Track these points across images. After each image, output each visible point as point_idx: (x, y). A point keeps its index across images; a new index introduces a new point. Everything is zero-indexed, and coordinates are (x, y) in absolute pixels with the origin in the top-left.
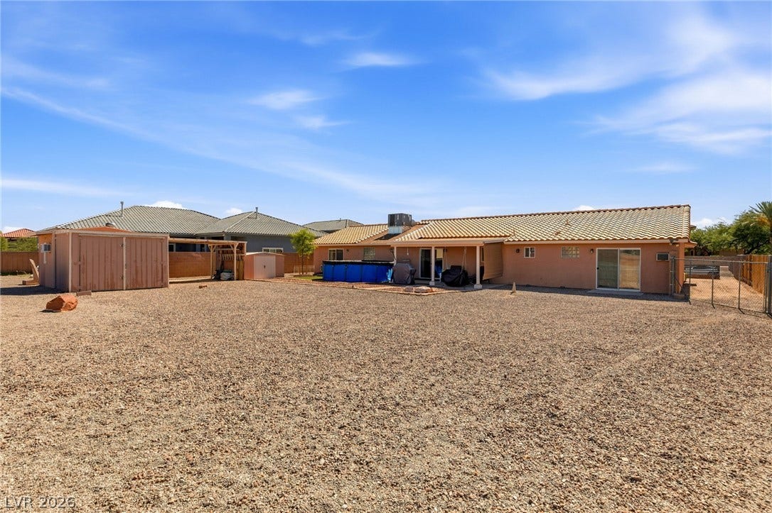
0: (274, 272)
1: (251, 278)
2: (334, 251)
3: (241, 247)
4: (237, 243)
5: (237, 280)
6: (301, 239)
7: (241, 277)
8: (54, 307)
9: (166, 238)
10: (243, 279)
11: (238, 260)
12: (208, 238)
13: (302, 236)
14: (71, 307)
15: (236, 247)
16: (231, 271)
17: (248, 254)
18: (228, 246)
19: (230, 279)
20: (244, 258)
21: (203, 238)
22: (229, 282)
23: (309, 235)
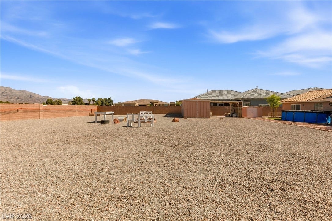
0: (257, 115)
1: (246, 117)
2: (295, 105)
3: (241, 104)
4: (239, 102)
5: (239, 117)
6: (272, 100)
7: (241, 116)
8: (174, 121)
9: (210, 101)
10: (242, 117)
11: (239, 109)
12: (235, 101)
13: (272, 98)
14: (177, 121)
15: (238, 104)
16: (237, 114)
17: (243, 107)
18: (235, 104)
19: (236, 117)
20: (242, 109)
21: (233, 101)
22: (235, 118)
23: (276, 98)
